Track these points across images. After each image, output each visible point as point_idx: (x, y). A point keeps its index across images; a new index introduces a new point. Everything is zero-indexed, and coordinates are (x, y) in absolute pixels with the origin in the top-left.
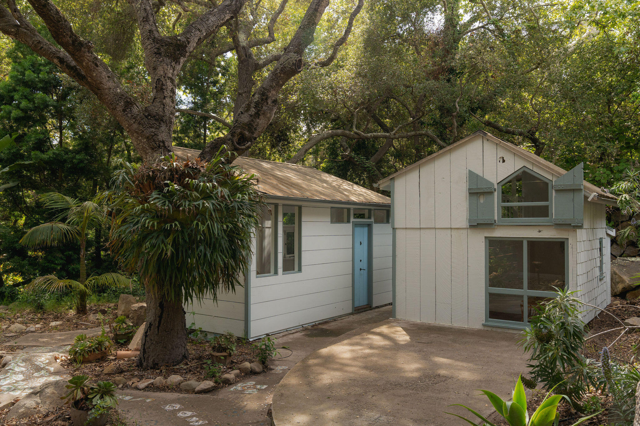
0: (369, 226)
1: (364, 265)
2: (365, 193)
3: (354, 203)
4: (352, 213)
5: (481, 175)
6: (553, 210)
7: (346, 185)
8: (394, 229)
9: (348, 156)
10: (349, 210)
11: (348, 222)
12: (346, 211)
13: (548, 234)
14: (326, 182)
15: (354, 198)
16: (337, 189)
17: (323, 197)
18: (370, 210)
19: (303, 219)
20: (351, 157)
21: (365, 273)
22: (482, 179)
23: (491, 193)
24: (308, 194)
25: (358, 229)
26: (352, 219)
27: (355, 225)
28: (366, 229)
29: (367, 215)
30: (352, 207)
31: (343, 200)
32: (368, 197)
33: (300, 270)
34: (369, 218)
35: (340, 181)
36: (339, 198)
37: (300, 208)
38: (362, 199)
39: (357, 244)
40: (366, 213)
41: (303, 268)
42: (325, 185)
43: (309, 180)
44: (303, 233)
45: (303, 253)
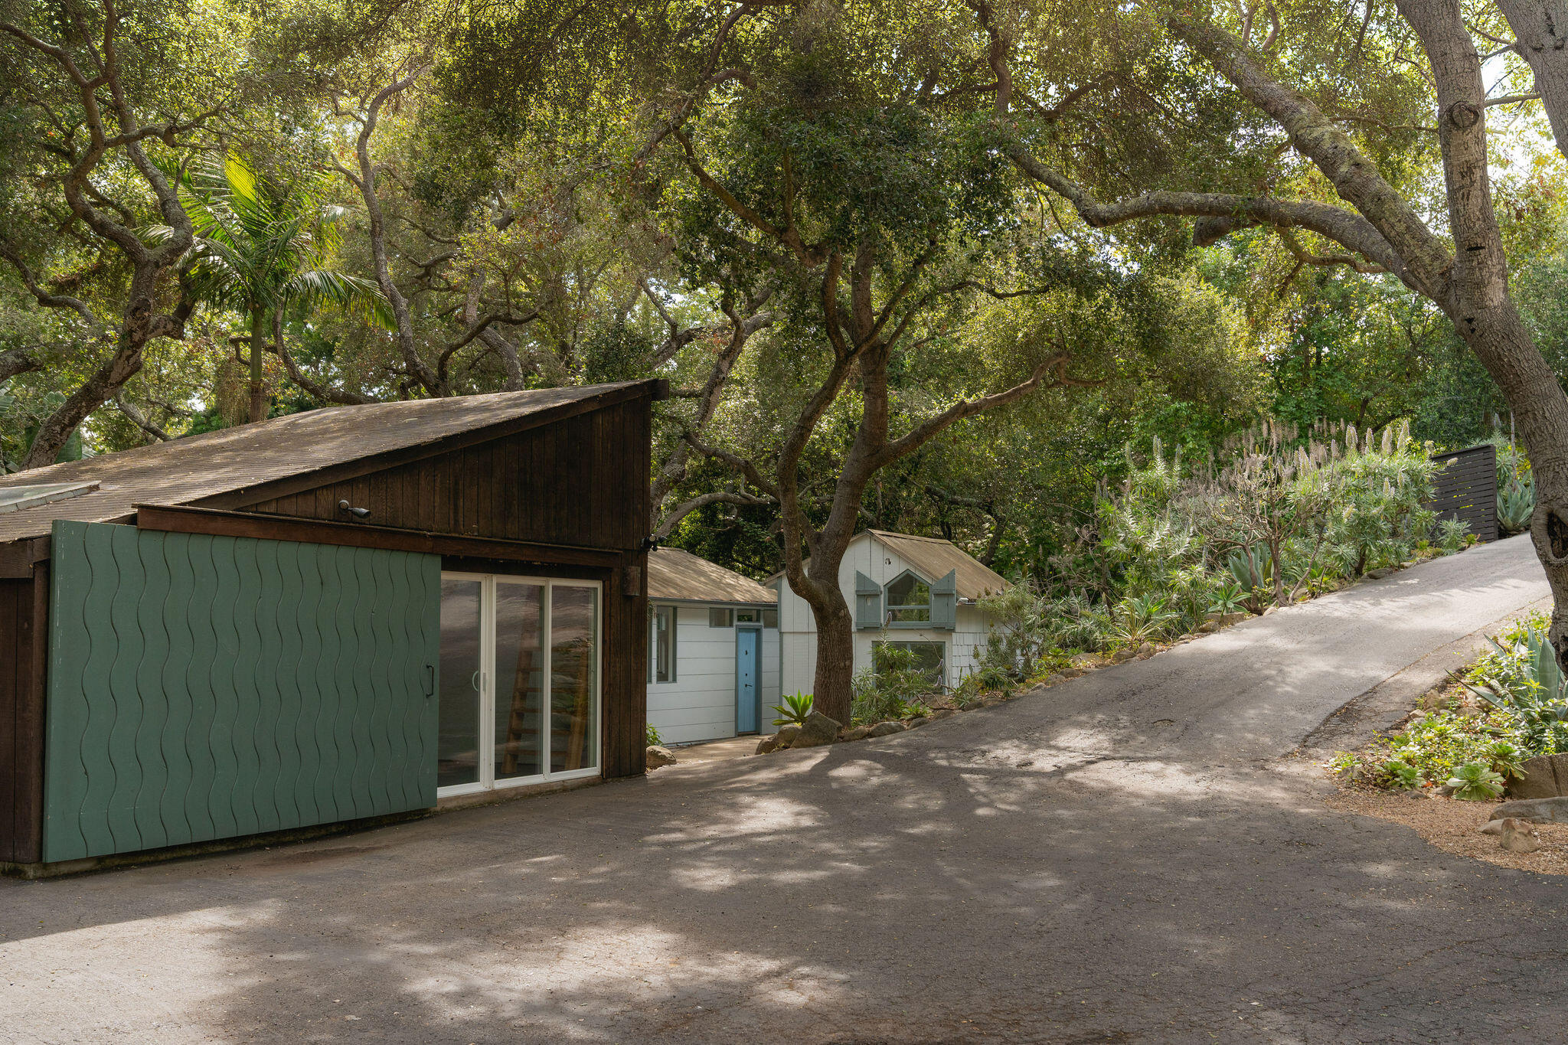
0: (758, 631)
1: (751, 680)
2: (754, 588)
3: (738, 603)
4: (735, 614)
5: (868, 576)
6: (932, 614)
7: (729, 578)
8: (781, 633)
9: (733, 522)
10: (731, 611)
11: (731, 625)
12: (727, 612)
13: (929, 637)
14: (702, 573)
15: (739, 597)
16: (717, 584)
17: (703, 597)
18: (758, 611)
19: (679, 622)
20: (738, 525)
21: (752, 690)
22: (869, 580)
23: (877, 596)
24: (686, 593)
25: (743, 635)
26: (735, 623)
27: (740, 630)
28: (753, 635)
29: (754, 617)
30: (736, 607)
31: (725, 600)
32: (756, 594)
33: (675, 680)
34: (758, 620)
35: (721, 570)
36: (721, 597)
37: (675, 609)
38: (748, 597)
39: (742, 653)
40: (754, 614)
41: (678, 678)
42: (702, 579)
43: (682, 573)
44: (679, 638)
45: (678, 661)
